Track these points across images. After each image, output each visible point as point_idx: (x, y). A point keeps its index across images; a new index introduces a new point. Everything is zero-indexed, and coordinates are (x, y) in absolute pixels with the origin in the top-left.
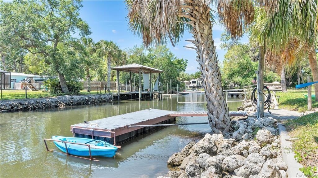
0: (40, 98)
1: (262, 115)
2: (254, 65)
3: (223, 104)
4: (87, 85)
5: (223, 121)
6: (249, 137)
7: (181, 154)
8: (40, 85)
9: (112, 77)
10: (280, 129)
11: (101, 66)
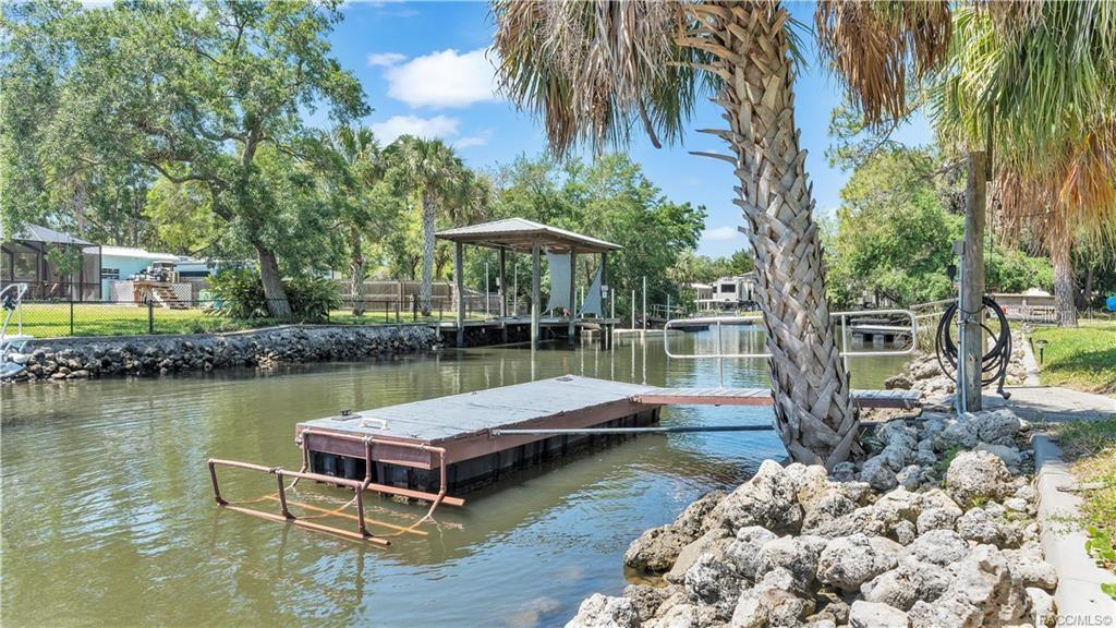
0: (196, 332)
1: (975, 404)
2: (951, 227)
3: (830, 361)
4: (354, 294)
5: (829, 421)
6: (922, 478)
7: (674, 532)
8: (195, 289)
9: (438, 267)
10: (1040, 455)
11: (401, 225)
